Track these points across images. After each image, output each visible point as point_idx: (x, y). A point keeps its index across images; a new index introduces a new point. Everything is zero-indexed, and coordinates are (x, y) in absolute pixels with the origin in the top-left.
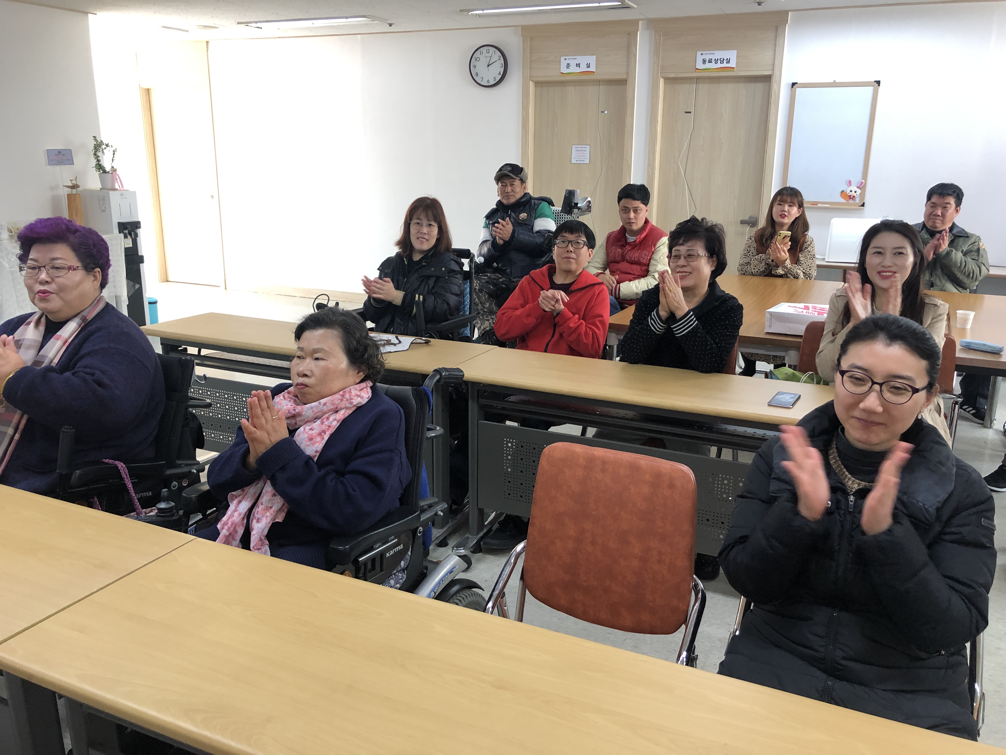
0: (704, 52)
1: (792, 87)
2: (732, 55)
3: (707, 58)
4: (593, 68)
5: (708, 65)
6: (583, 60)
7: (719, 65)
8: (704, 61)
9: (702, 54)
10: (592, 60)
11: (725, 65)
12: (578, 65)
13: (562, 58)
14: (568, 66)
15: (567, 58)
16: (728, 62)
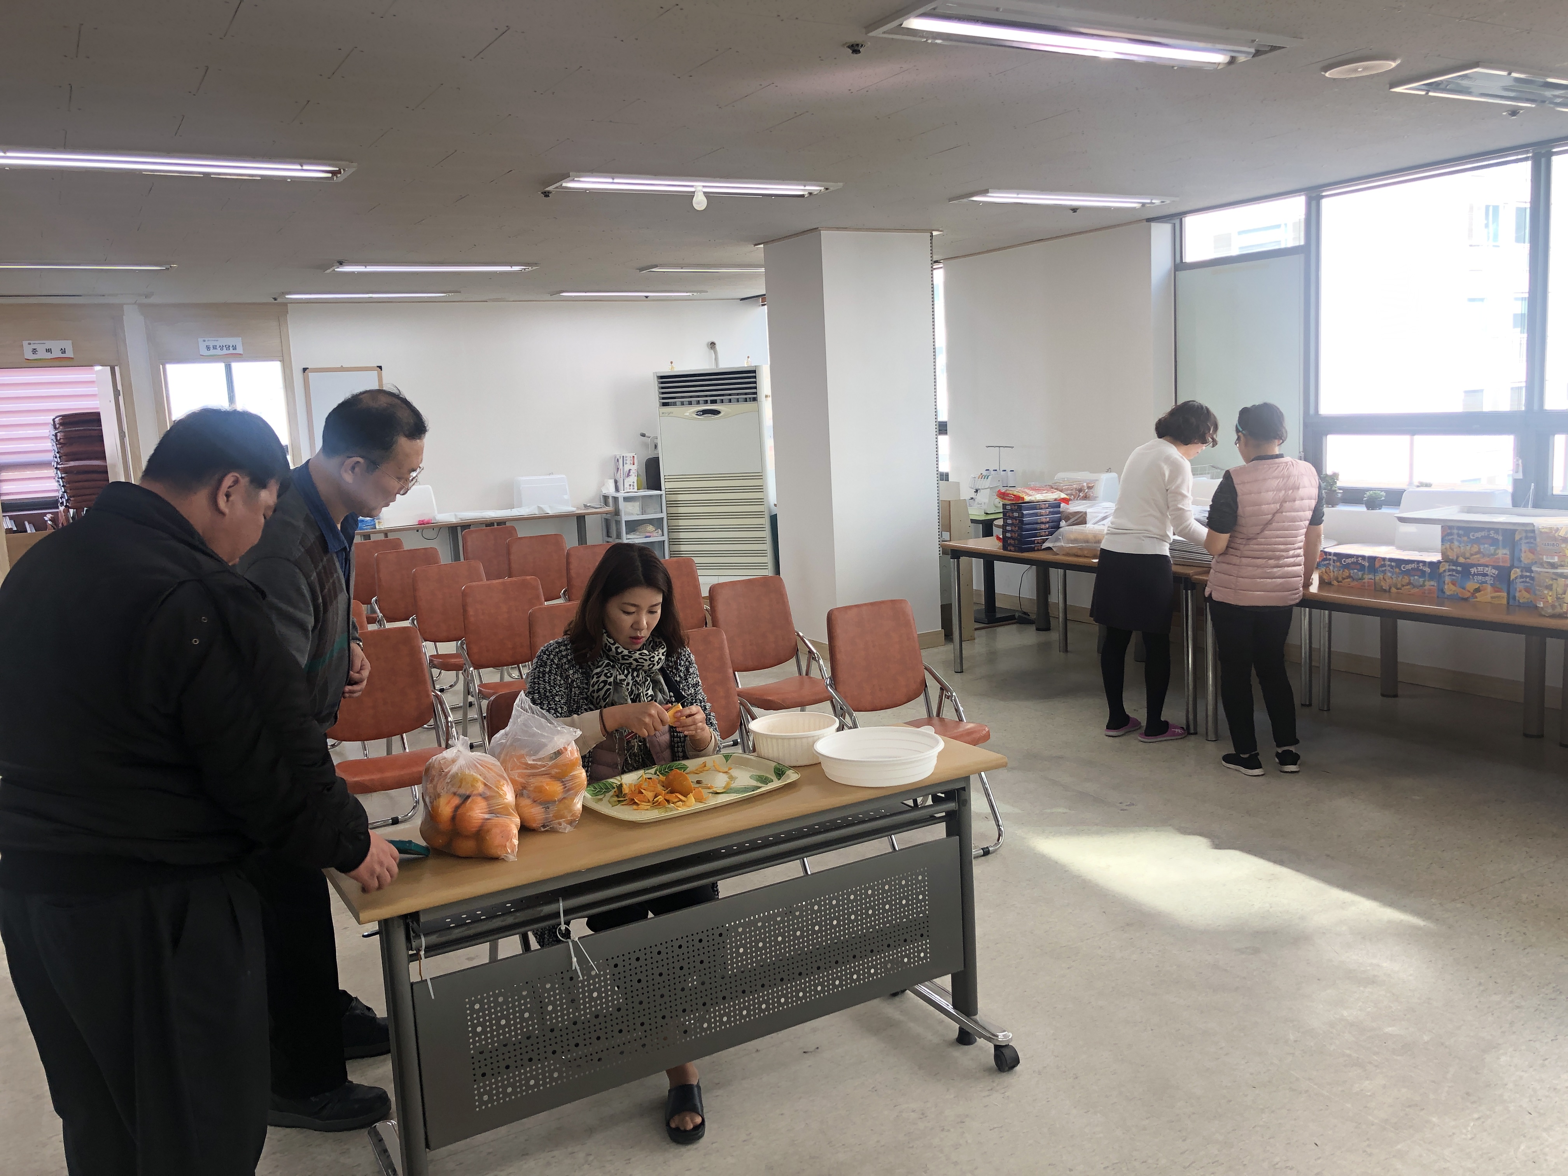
0: (206, 339)
1: (304, 372)
2: (237, 341)
3: (211, 344)
4: (69, 354)
5: (212, 352)
6: (56, 346)
7: (225, 352)
8: (208, 348)
9: (204, 341)
10: (68, 345)
11: (231, 351)
12: (49, 351)
13: (25, 343)
14: (34, 351)
15: (31, 342)
16: (235, 348)
